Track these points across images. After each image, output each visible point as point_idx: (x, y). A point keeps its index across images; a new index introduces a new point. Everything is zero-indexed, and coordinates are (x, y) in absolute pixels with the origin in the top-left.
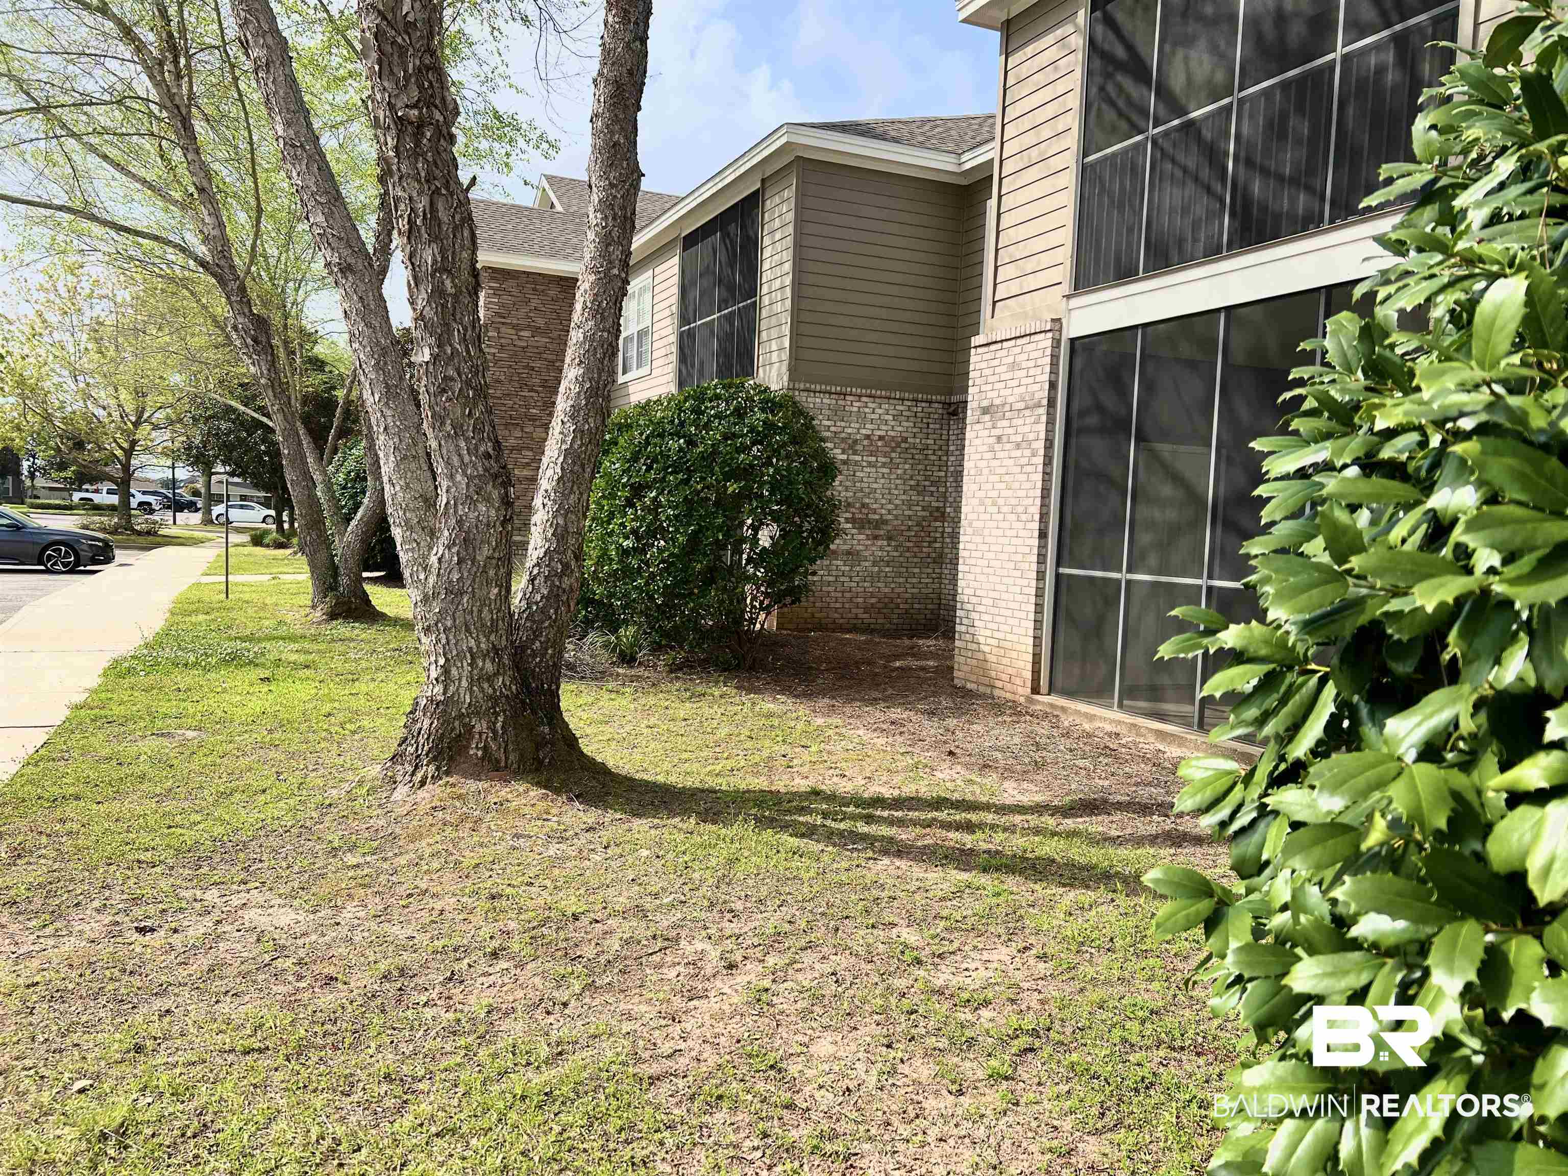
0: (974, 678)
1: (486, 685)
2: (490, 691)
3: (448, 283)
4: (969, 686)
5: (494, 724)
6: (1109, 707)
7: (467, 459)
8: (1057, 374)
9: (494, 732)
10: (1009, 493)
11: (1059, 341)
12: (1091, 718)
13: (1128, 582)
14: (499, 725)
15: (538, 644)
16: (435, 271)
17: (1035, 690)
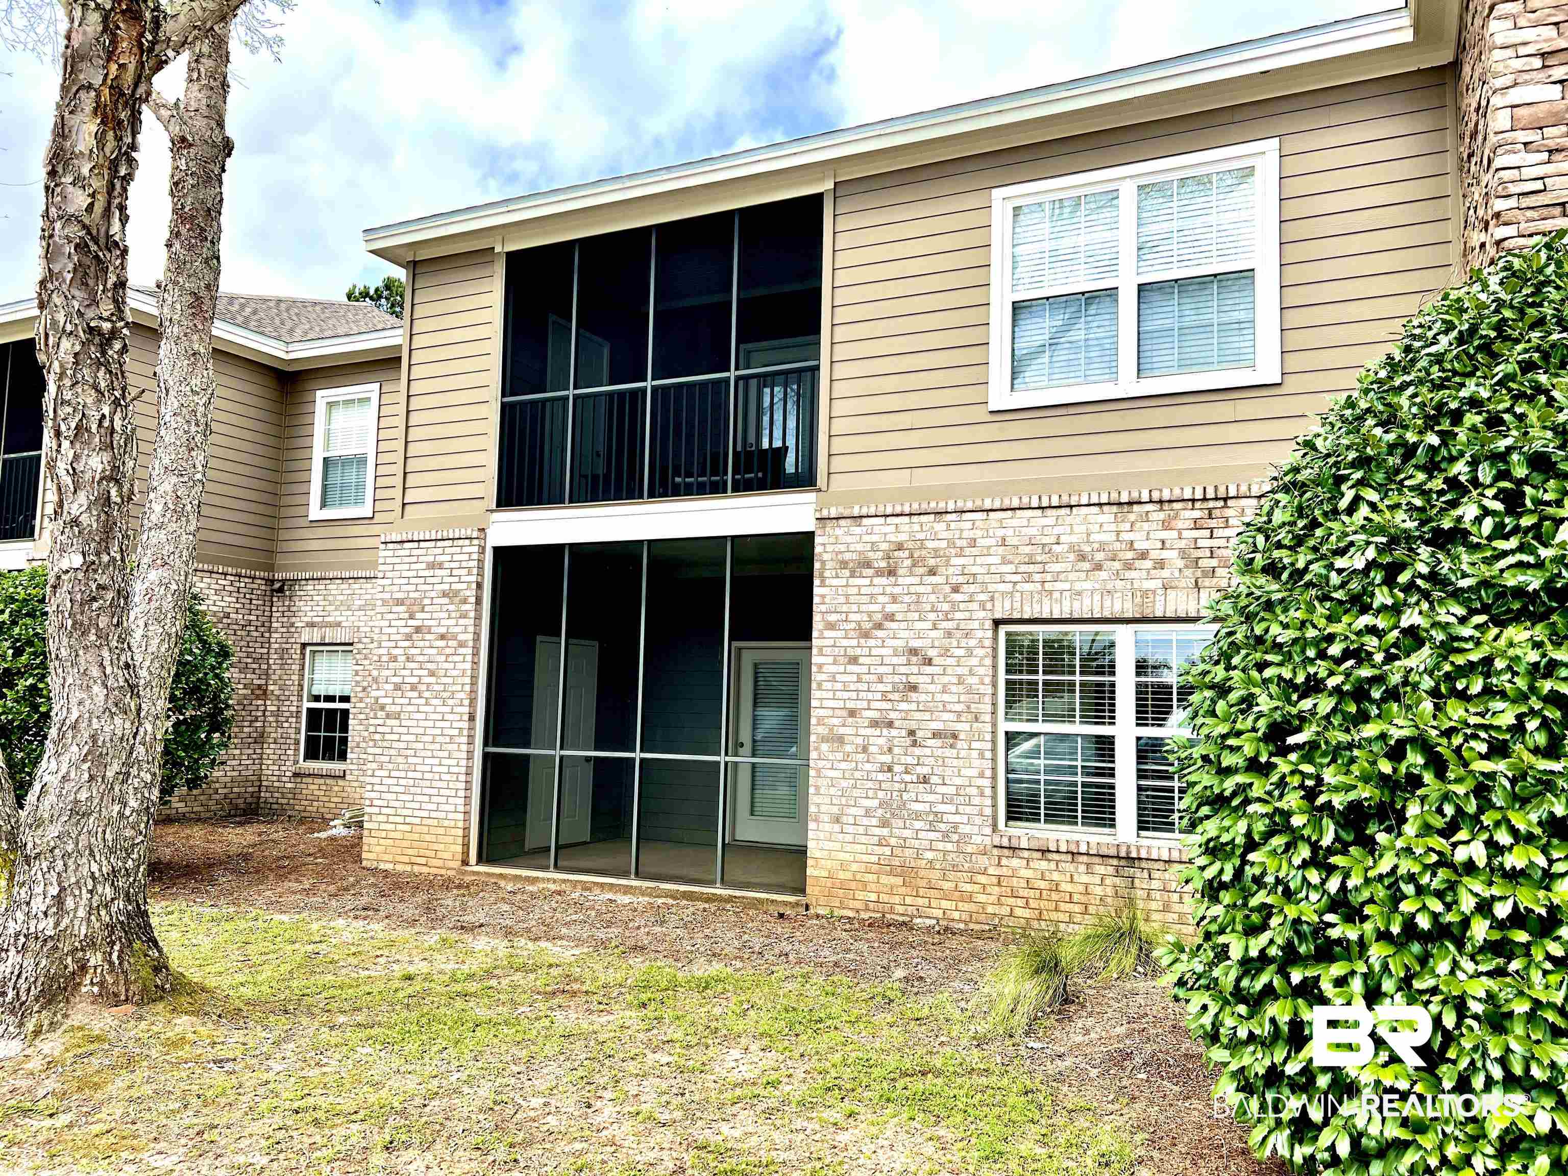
0: (386, 858)
1: (103, 912)
2: (108, 919)
3: (114, 492)
4: (382, 866)
5: (110, 954)
6: (545, 868)
7: (109, 670)
8: (483, 576)
9: (111, 963)
10: (432, 680)
11: (484, 548)
12: (535, 880)
13: (562, 758)
14: (115, 956)
15: (130, 862)
16: (102, 479)
17: (465, 863)
